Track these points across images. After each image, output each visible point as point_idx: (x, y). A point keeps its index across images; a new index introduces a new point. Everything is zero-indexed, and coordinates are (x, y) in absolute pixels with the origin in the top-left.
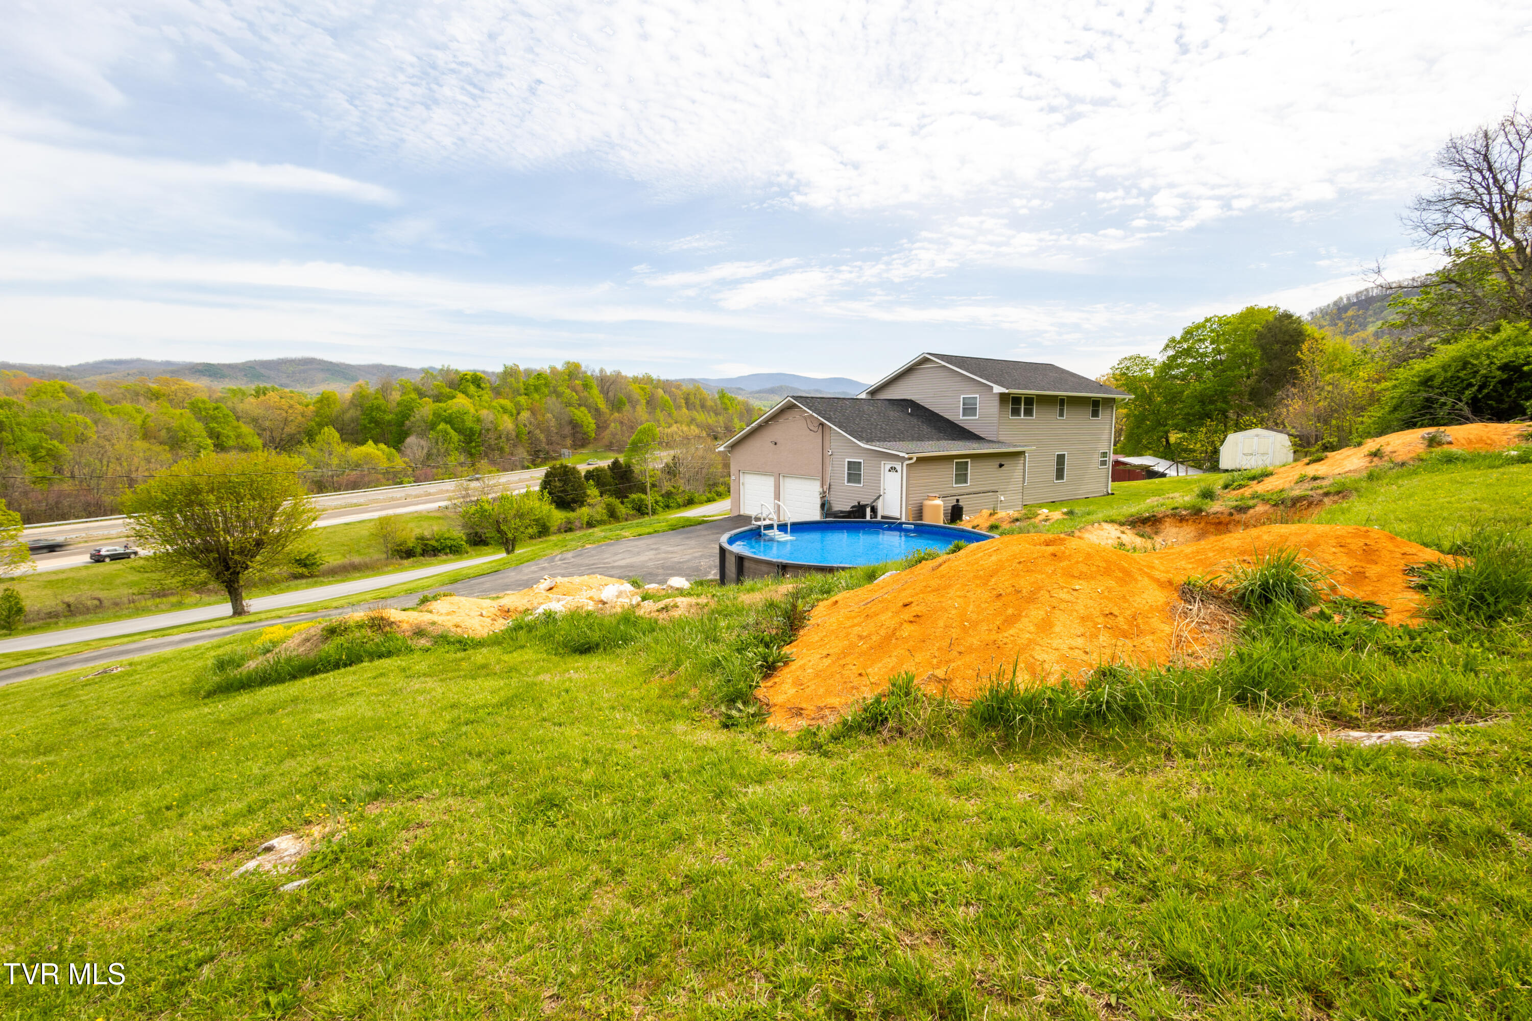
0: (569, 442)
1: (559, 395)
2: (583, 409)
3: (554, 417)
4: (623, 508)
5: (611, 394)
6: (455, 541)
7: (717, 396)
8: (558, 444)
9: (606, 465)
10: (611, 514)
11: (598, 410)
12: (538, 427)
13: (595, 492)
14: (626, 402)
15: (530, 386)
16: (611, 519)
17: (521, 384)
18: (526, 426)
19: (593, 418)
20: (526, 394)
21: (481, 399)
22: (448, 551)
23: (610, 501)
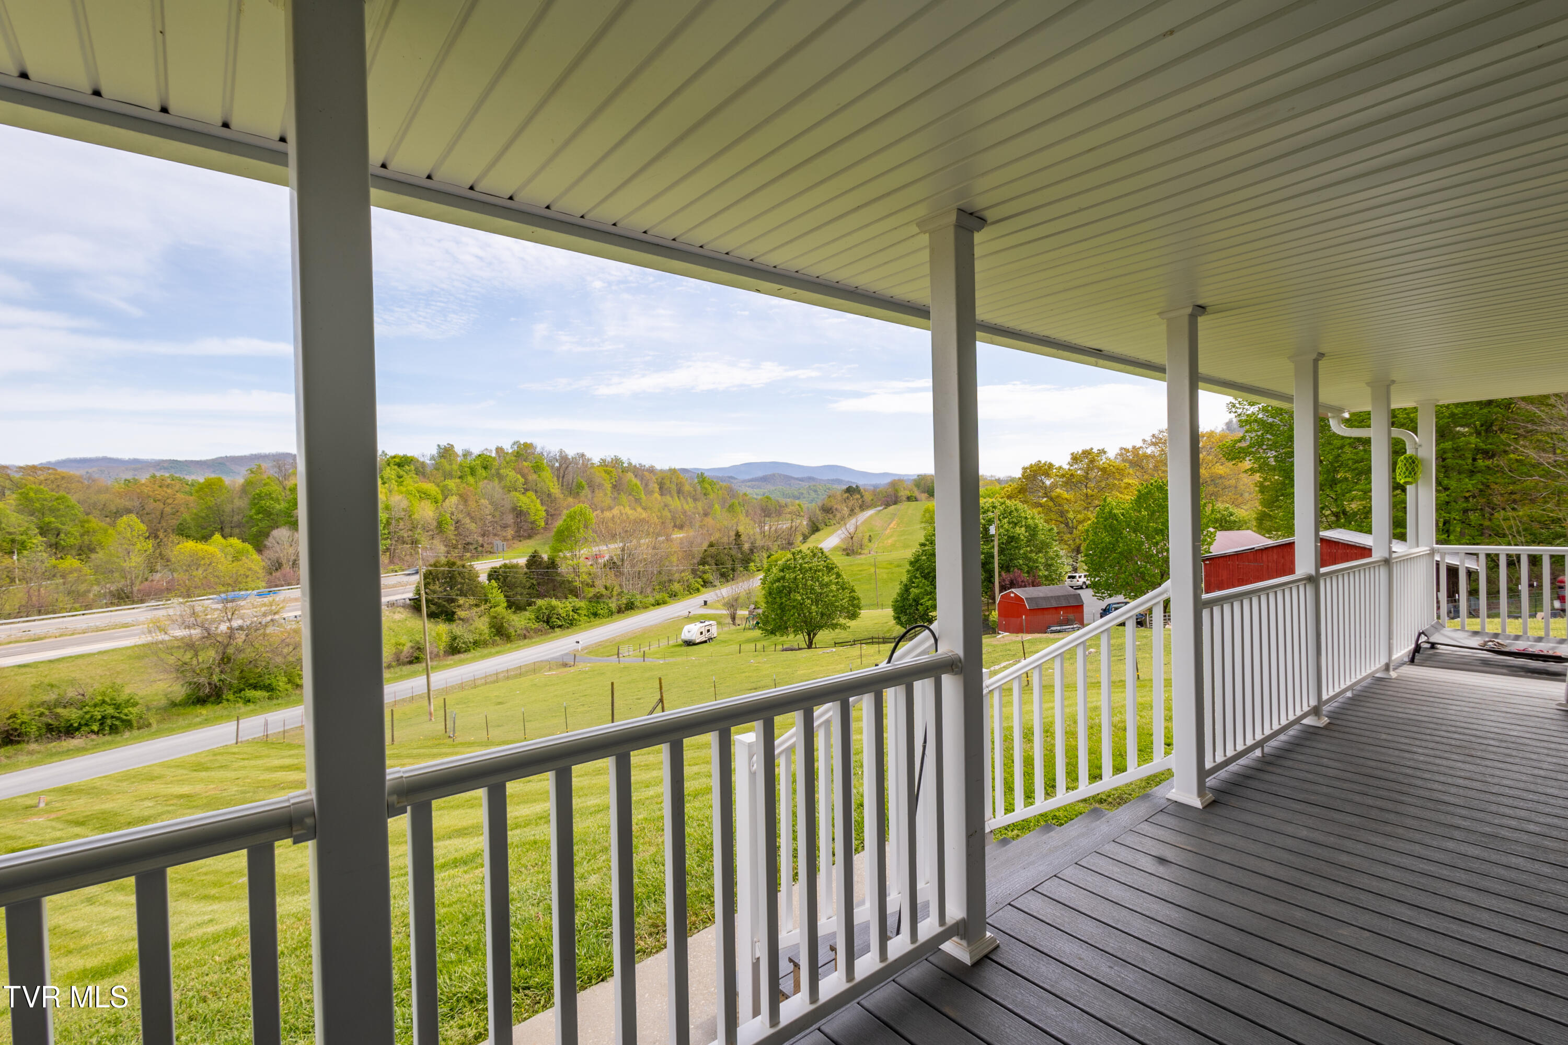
0: (510, 532)
1: (501, 478)
2: (530, 494)
3: (492, 503)
4: (519, 621)
5: (569, 477)
6: (117, 707)
7: (696, 481)
8: (495, 535)
9: (522, 561)
10: (497, 630)
11: (549, 495)
12: (469, 514)
13: (498, 596)
14: (586, 487)
15: (466, 469)
16: (497, 638)
17: (455, 467)
18: (452, 514)
19: (542, 504)
20: (460, 477)
21: (400, 484)
22: (95, 727)
23: (496, 612)
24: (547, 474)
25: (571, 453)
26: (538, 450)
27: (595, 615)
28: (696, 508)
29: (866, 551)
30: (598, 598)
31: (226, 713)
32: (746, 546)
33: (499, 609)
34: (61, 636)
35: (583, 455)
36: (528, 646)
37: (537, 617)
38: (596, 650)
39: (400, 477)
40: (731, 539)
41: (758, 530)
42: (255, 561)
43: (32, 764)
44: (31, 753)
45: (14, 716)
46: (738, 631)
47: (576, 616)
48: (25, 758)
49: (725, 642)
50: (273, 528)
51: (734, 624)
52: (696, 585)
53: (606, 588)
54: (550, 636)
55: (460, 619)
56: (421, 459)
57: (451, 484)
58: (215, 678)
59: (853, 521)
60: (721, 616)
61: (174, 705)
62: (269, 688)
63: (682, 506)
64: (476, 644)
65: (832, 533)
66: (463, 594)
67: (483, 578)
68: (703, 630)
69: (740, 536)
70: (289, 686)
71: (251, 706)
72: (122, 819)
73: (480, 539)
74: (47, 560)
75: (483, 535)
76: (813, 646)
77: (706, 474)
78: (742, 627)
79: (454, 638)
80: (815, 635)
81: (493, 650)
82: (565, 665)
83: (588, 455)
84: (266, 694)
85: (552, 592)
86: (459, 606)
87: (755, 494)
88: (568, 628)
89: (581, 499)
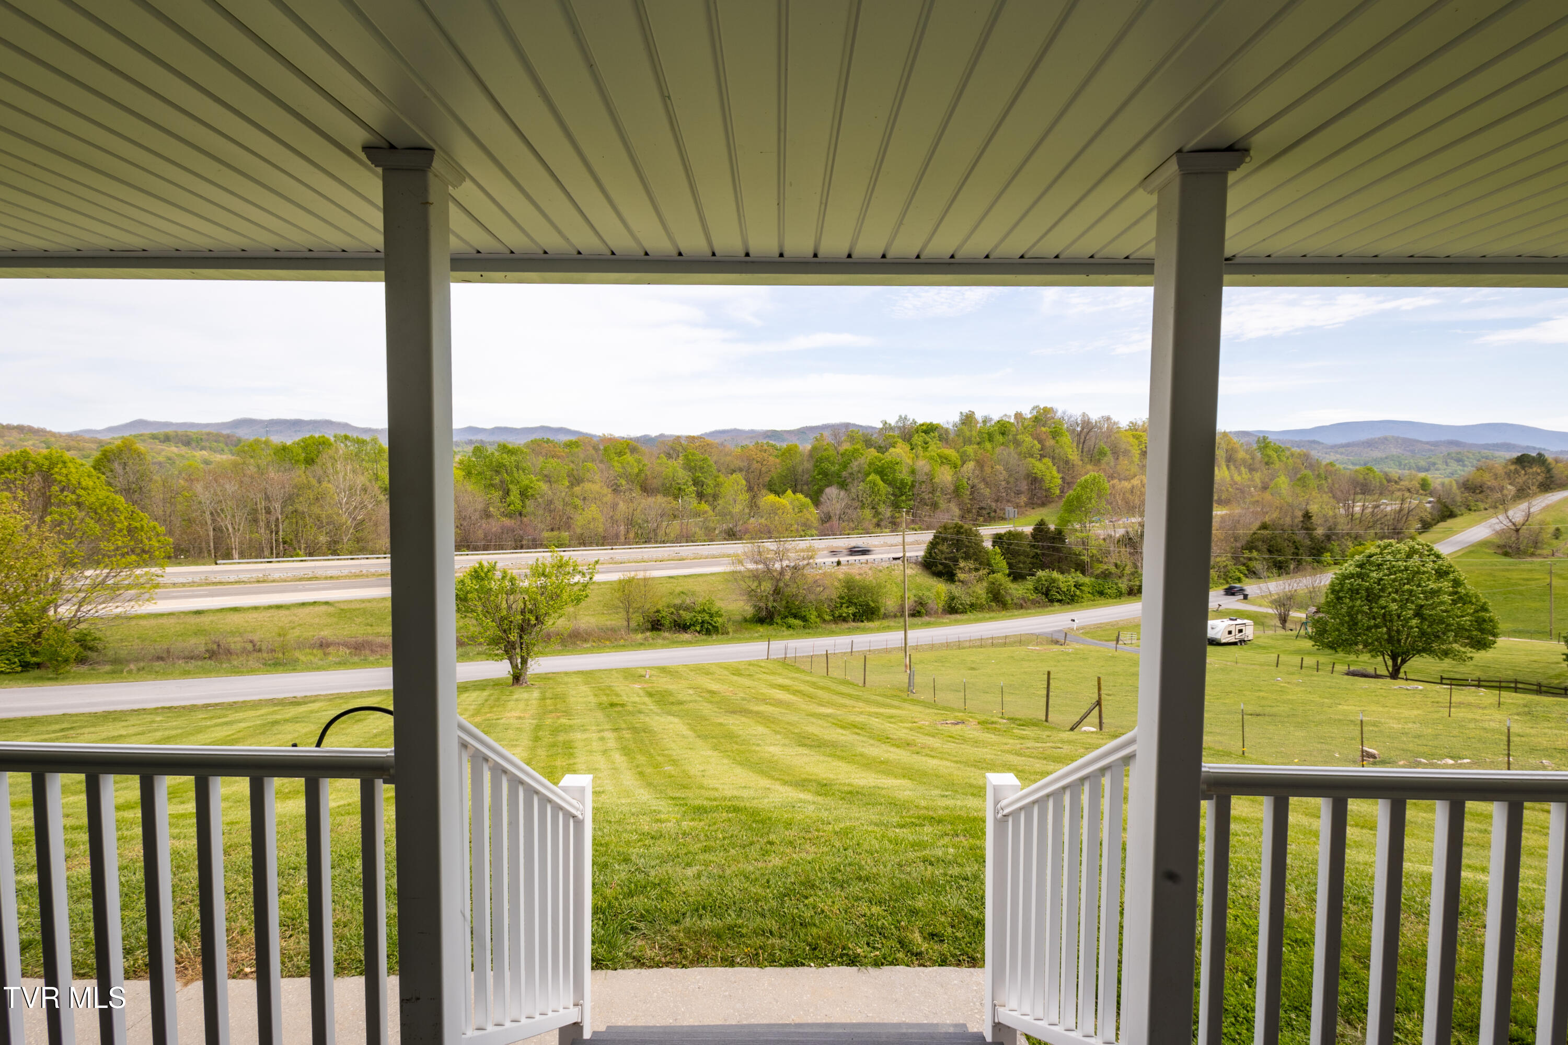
0: (1023, 499)
1: (1017, 443)
2: (1046, 460)
3: (1007, 469)
4: (1017, 590)
5: (1090, 443)
6: (711, 616)
7: (1255, 446)
8: (1008, 501)
9: (1028, 530)
10: (994, 596)
11: (1067, 462)
12: (984, 480)
13: (1001, 563)
14: (1109, 453)
15: (985, 435)
16: (993, 604)
17: (974, 433)
18: (969, 479)
19: (1059, 472)
20: (978, 444)
21: (925, 449)
22: (698, 629)
23: (994, 578)
24: (1066, 440)
25: (1094, 416)
26: (1059, 414)
27: (1101, 593)
28: (1252, 480)
29: (1546, 552)
30: (1106, 575)
31: (774, 633)
32: (1320, 532)
33: (998, 576)
34: (694, 558)
35: (1108, 419)
36: (1022, 616)
37: (1036, 589)
38: (1094, 632)
39: (926, 443)
40: (1297, 520)
41: (1342, 511)
42: (813, 514)
43: (663, 646)
44: (664, 639)
45: (658, 611)
46: (1286, 638)
47: (1078, 593)
48: (660, 641)
49: (1264, 648)
50: (828, 486)
51: (1284, 628)
52: (1238, 574)
53: (1116, 565)
54: (1047, 609)
55: (959, 581)
56: (946, 426)
57: (970, 449)
58: (770, 605)
59: (1524, 506)
60: (1265, 616)
61: (745, 620)
62: (804, 619)
63: (1232, 477)
64: (973, 607)
65: (1477, 523)
66: (967, 557)
67: (988, 545)
68: (1232, 629)
69: (1310, 517)
70: (818, 620)
71: (791, 631)
72: (671, 699)
73: (994, 504)
74: (693, 502)
75: (997, 501)
76: (1402, 675)
77: (1271, 438)
78: (1295, 633)
79: (953, 598)
80: (1404, 661)
81: (987, 615)
82: (1057, 642)
83: (1115, 418)
84: (802, 624)
85: (1057, 564)
86: (960, 568)
87: (1346, 465)
88: (1068, 603)
89: (1103, 467)
